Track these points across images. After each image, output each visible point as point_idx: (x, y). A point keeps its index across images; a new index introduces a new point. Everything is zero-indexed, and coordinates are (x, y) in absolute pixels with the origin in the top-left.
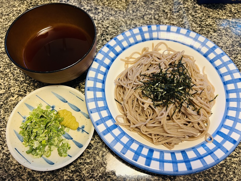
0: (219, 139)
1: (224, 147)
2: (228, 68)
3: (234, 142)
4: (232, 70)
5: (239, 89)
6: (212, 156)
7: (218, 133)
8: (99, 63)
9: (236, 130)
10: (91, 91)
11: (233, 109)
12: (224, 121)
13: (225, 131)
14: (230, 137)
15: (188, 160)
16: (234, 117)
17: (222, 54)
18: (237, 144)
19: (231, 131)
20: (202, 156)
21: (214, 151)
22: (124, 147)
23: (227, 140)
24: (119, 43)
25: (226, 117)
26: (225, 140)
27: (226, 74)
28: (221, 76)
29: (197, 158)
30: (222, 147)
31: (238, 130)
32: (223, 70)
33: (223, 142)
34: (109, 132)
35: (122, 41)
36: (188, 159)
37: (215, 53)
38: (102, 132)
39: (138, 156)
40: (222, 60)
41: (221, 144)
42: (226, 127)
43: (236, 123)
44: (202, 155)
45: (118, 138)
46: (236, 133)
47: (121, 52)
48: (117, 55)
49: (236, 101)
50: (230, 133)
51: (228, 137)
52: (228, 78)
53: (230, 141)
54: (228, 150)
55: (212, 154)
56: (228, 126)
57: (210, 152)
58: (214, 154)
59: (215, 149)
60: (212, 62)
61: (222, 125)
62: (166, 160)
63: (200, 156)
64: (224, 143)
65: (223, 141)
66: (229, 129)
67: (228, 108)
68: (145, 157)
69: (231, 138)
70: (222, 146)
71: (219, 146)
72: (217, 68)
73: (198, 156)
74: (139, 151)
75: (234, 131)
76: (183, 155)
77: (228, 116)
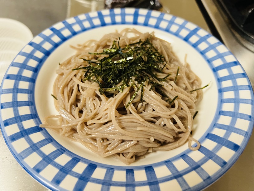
0: (210, 145)
1: (218, 157)
2: (216, 51)
3: (235, 147)
4: (223, 53)
5: (235, 74)
6: (198, 173)
7: (209, 136)
9: (236, 129)
11: (229, 101)
12: (217, 118)
13: (218, 132)
14: (228, 141)
15: (155, 180)
16: (231, 112)
17: (207, 36)
18: (240, 151)
19: (228, 132)
20: (181, 173)
21: (202, 164)
22: (44, 159)
23: (223, 145)
24: (69, 27)
25: (221, 113)
26: (219, 145)
27: (214, 58)
28: (209, 61)
29: (172, 176)
30: (215, 156)
31: (239, 129)
32: (211, 54)
33: (217, 149)
34: (23, 136)
35: (74, 24)
36: (156, 178)
37: (198, 35)
38: (9, 136)
39: (64, 174)
40: (208, 43)
41: (213, 152)
42: (222, 127)
43: (236, 120)
44: (181, 171)
45: (37, 145)
46: (237, 133)
48: (64, 39)
49: (232, 91)
50: (227, 135)
51: (224, 141)
52: (217, 63)
53: (227, 146)
54: (227, 160)
55: (199, 169)
56: (223, 125)
57: (195, 166)
58: (202, 169)
59: (204, 161)
60: (195, 46)
61: (215, 125)
62: (114, 182)
63: (177, 174)
64: (219, 150)
65: (216, 147)
66: (225, 129)
67: (221, 101)
68: (76, 177)
69: (230, 142)
70: (215, 155)
71: (210, 155)
72: (202, 53)
73: (173, 173)
74: (69, 166)
75: (233, 131)
76: (148, 173)
77: (223, 112)
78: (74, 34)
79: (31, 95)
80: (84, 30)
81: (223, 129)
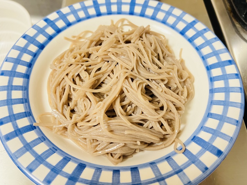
0: (194, 148)
1: (200, 161)
2: (212, 48)
3: (219, 153)
4: (218, 50)
5: (228, 74)
6: (180, 177)
7: (194, 139)
8: (27, 40)
9: (222, 133)
10: (5, 76)
11: (219, 103)
12: (204, 120)
13: (205, 136)
14: (212, 145)
15: (139, 183)
16: (219, 115)
17: (205, 30)
18: (222, 156)
19: (214, 136)
20: (164, 176)
21: (185, 168)
22: (36, 159)
23: (207, 150)
24: (63, 17)
25: (209, 115)
26: (204, 149)
27: (209, 56)
28: (204, 58)
29: (155, 179)
30: (198, 161)
31: (225, 134)
32: (206, 51)
33: (201, 153)
34: (17, 135)
35: (68, 14)
36: (140, 181)
37: (195, 29)
38: (4, 136)
39: (55, 174)
40: (204, 38)
41: (197, 156)
42: (208, 130)
43: (223, 124)
44: (164, 174)
45: (30, 145)
46: (222, 138)
47: (64, 29)
48: (59, 31)
49: (223, 92)
50: (213, 139)
51: (208, 146)
52: (212, 61)
53: (211, 152)
54: (208, 166)
55: (181, 173)
56: (210, 128)
57: (177, 170)
58: (184, 174)
59: (187, 165)
60: (191, 40)
61: (202, 128)
62: (101, 183)
63: (160, 177)
64: (202, 154)
65: (200, 151)
66: (211, 133)
67: (211, 103)
68: (66, 177)
69: (214, 147)
70: (198, 159)
71: (193, 160)
72: (198, 49)
73: (156, 177)
74: (60, 166)
75: (218, 136)
76: (133, 175)
77: (211, 114)
78: (69, 25)
79: (26, 91)
80: (79, 20)
81: (209, 132)
